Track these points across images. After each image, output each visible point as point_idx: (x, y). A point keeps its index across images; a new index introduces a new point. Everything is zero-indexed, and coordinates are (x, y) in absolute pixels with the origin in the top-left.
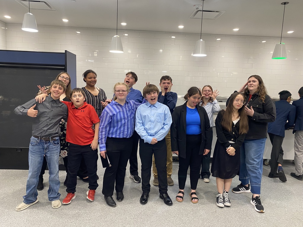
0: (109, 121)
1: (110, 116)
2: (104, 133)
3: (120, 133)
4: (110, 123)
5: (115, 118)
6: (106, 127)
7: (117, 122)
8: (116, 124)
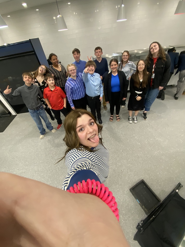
0: (71, 92)
1: (71, 89)
2: (70, 98)
3: (79, 97)
4: (72, 93)
5: (74, 89)
6: (71, 95)
7: (76, 91)
8: (75, 92)
